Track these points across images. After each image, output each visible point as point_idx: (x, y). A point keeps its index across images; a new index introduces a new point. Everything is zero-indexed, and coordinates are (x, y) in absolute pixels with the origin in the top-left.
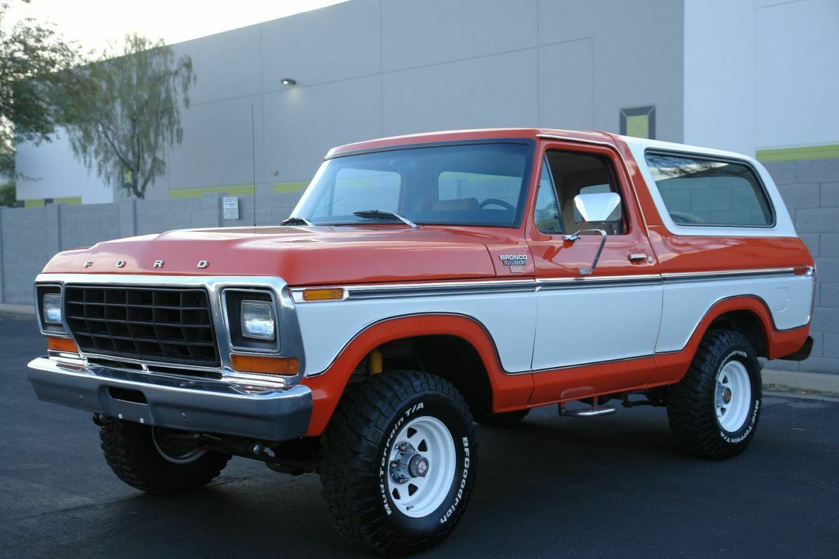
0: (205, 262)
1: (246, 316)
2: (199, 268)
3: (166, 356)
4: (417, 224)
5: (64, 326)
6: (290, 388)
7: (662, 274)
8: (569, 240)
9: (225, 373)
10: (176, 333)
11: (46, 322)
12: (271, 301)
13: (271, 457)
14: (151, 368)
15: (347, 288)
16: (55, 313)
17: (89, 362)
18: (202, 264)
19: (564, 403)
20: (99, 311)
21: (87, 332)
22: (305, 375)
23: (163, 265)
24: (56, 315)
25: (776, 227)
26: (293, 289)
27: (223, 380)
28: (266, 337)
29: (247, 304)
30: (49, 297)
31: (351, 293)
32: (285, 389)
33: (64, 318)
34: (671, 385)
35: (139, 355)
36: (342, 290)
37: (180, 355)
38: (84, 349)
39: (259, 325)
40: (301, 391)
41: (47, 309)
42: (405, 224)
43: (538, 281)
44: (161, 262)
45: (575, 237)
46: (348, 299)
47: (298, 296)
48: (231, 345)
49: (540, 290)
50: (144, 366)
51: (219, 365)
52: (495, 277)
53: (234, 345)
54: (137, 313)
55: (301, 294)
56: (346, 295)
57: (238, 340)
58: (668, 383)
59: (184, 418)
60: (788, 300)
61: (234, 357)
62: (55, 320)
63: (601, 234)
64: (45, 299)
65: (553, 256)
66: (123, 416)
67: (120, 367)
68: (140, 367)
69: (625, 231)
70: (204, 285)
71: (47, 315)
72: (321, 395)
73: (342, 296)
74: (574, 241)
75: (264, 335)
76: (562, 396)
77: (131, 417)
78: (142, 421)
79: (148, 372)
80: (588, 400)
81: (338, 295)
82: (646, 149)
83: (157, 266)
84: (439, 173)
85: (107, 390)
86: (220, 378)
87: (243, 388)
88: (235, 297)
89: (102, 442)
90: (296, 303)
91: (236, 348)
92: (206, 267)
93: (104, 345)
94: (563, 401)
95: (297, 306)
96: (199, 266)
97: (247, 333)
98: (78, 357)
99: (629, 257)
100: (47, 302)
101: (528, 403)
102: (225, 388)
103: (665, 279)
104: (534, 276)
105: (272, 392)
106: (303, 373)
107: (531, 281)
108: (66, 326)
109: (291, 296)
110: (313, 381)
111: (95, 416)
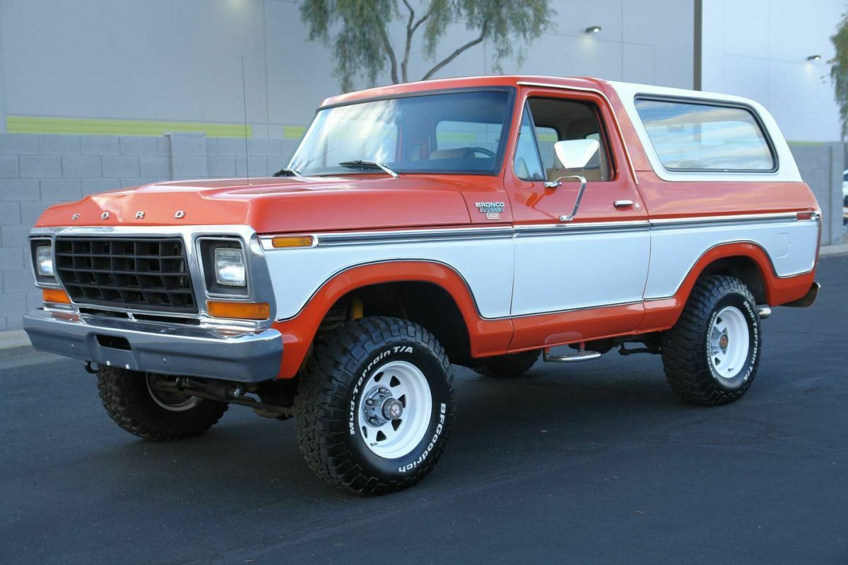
0: (182, 212)
1: (219, 263)
2: (177, 218)
3: (149, 304)
4: (398, 173)
5: (56, 278)
6: (262, 332)
7: (650, 220)
8: (550, 187)
9: (203, 319)
10: (157, 281)
11: (40, 274)
12: (241, 248)
13: (258, 403)
14: (136, 316)
15: (315, 236)
16: (48, 265)
17: (81, 312)
18: (179, 214)
19: (548, 348)
20: (86, 262)
21: (77, 283)
22: (276, 320)
23: (144, 215)
24: (47, 267)
25: (778, 172)
26: (262, 237)
27: (201, 326)
28: (238, 283)
29: (220, 252)
30: (42, 250)
31: (322, 240)
32: (257, 333)
33: (55, 269)
34: (663, 331)
35: (124, 304)
36: (312, 238)
37: (163, 303)
38: (76, 299)
39: (232, 272)
40: (272, 335)
41: (41, 262)
42: (387, 173)
43: (517, 227)
44: (142, 213)
45: (556, 184)
46: (318, 246)
47: (267, 243)
48: (207, 292)
49: (517, 237)
50: (130, 314)
51: (197, 312)
52: (471, 224)
53: (210, 292)
54: (120, 263)
55: (271, 241)
56: (316, 242)
57: (213, 287)
58: (660, 329)
59: (165, 363)
60: (790, 245)
61: (210, 303)
62: (48, 272)
63: (580, 181)
64: (38, 252)
65: (536, 203)
66: (111, 362)
67: (110, 316)
68: (125, 316)
69: (612, 177)
70: (180, 234)
71: (41, 267)
72: (292, 338)
73: (311, 243)
74: (555, 187)
75: (236, 281)
76: (546, 342)
77: (118, 363)
78: (128, 367)
79: (134, 320)
80: (575, 346)
81: (307, 243)
82: (636, 95)
83: (139, 216)
84: (438, 122)
85: (95, 338)
86: (199, 324)
87: (221, 333)
88: (209, 246)
89: (99, 391)
90: (265, 250)
91: (211, 294)
92: (183, 217)
93: (93, 294)
94: (547, 346)
95: (266, 252)
96: (176, 216)
97: (221, 280)
98: (70, 308)
99: (614, 203)
100: (41, 255)
101: (507, 349)
102: (204, 333)
103: (652, 225)
104: (512, 223)
105: (243, 336)
106: (274, 318)
107: (509, 228)
108: (57, 278)
109: (260, 243)
110: (284, 325)
111: (86, 364)
